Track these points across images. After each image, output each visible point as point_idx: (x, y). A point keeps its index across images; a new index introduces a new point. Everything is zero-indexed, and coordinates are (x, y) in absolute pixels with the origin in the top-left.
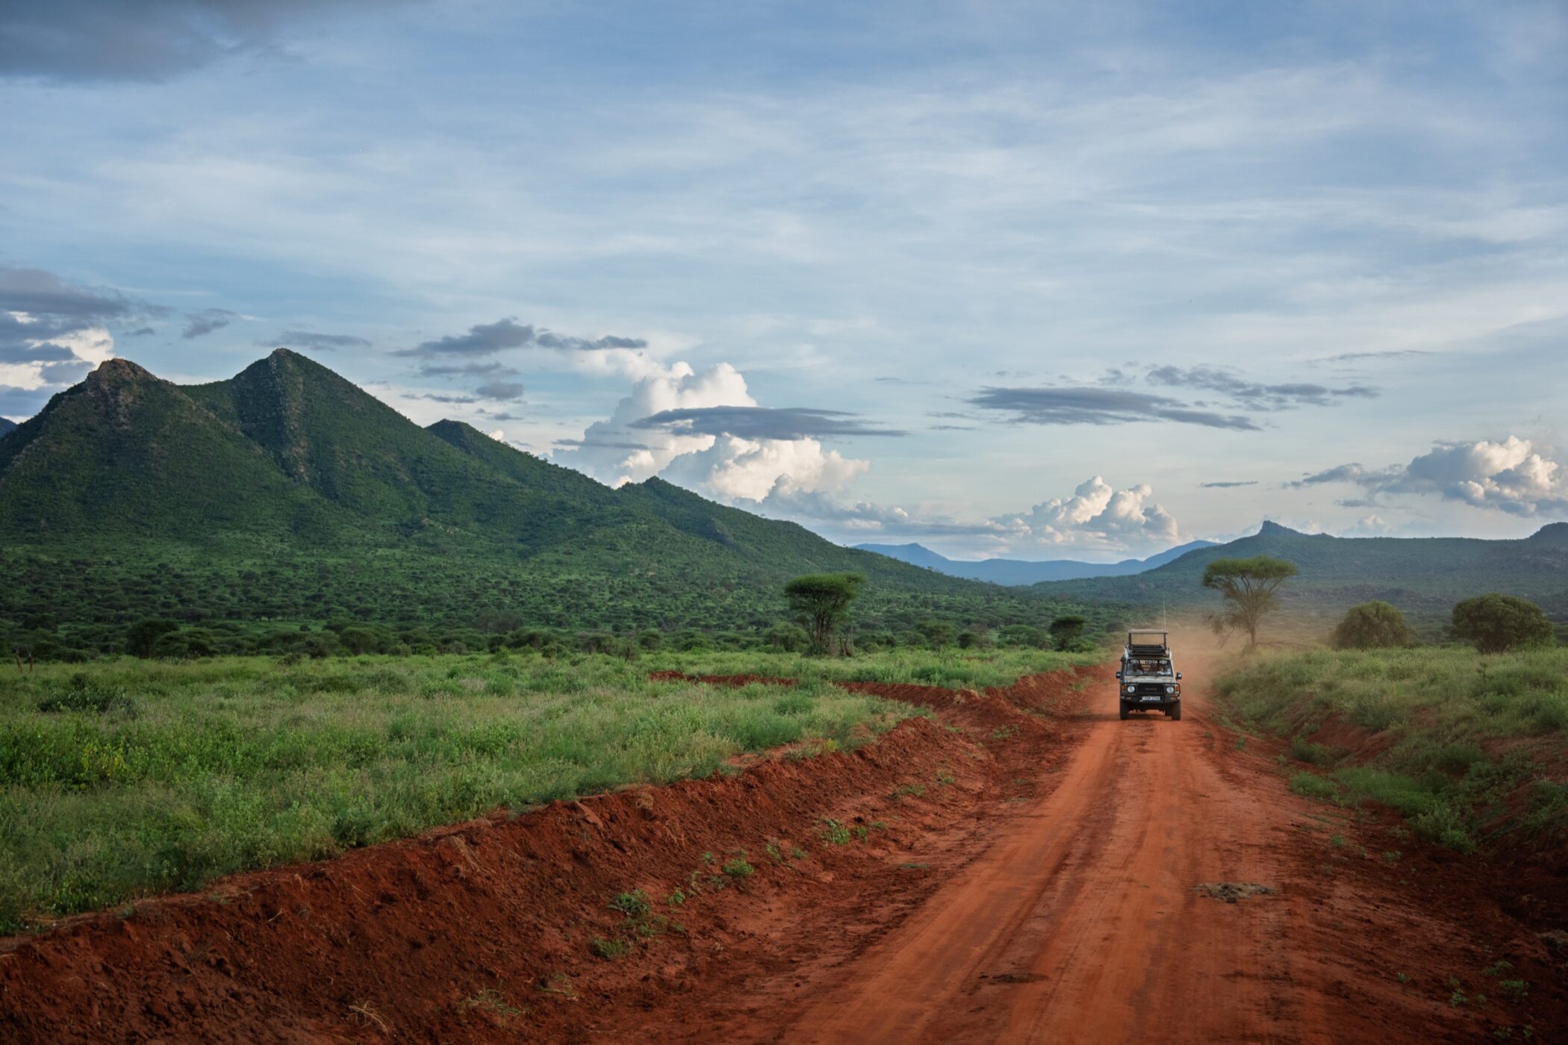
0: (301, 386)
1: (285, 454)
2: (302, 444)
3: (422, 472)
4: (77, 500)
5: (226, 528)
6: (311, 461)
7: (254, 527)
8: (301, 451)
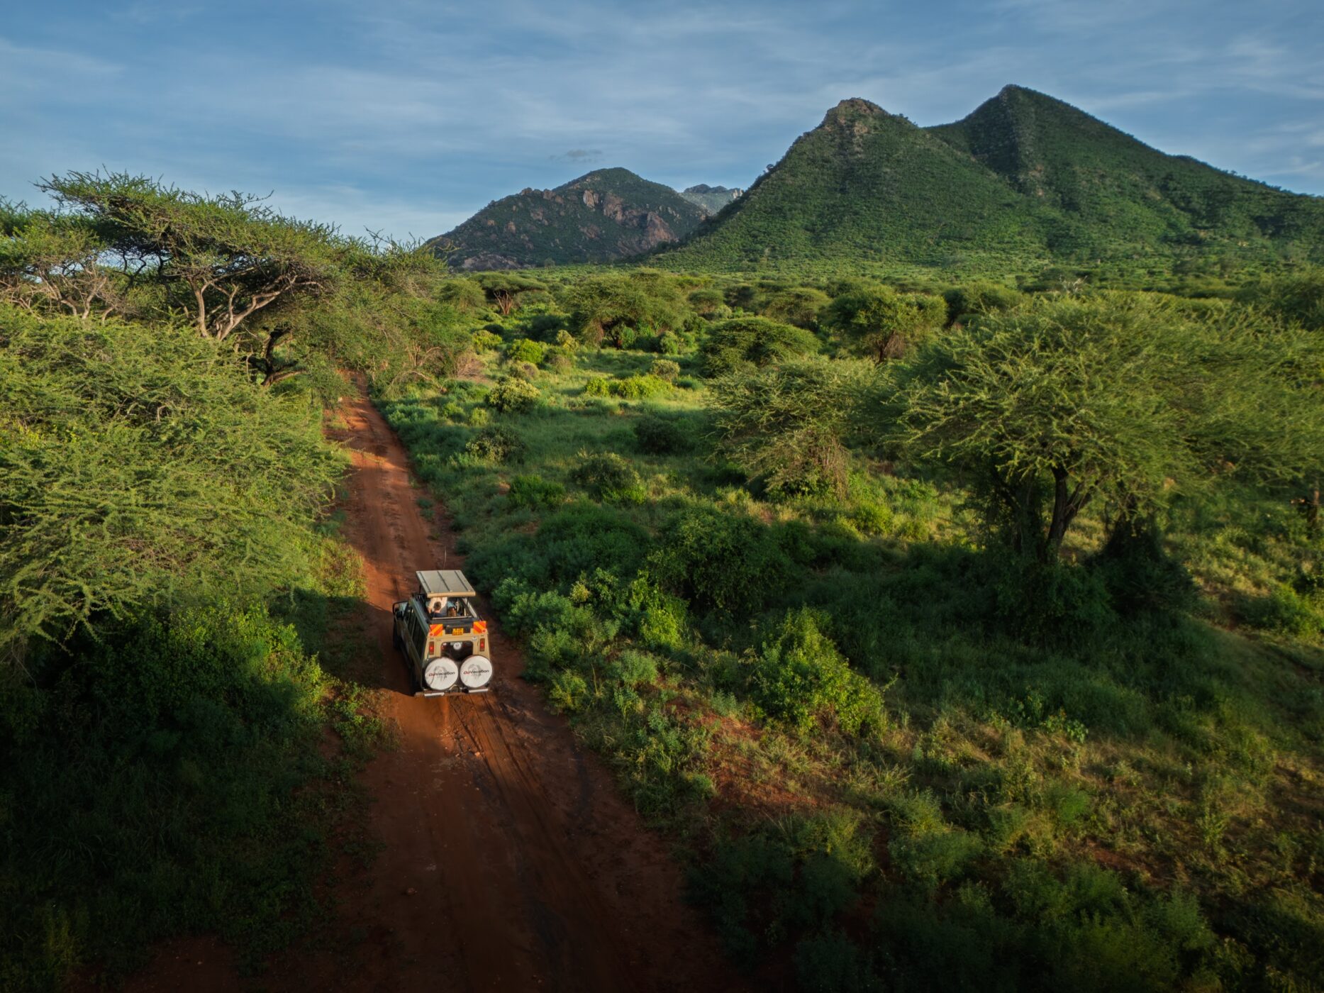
0: (1033, 115)
1: (1021, 177)
2: (1039, 167)
3: (1175, 189)
4: (807, 229)
5: (966, 248)
6: (1050, 184)
7: (999, 246)
8: (1038, 175)
